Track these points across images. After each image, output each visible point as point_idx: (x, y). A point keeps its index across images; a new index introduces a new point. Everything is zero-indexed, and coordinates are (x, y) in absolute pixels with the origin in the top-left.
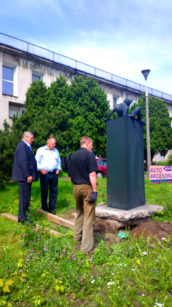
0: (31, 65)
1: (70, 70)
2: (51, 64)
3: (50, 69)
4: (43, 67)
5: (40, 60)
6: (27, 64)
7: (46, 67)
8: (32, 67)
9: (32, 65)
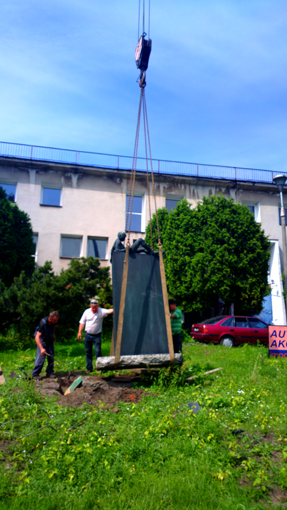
0: (164, 188)
1: (225, 183)
2: (194, 180)
3: (192, 188)
4: (183, 187)
5: (176, 179)
6: (159, 187)
7: (188, 186)
8: (165, 190)
9: (166, 187)
